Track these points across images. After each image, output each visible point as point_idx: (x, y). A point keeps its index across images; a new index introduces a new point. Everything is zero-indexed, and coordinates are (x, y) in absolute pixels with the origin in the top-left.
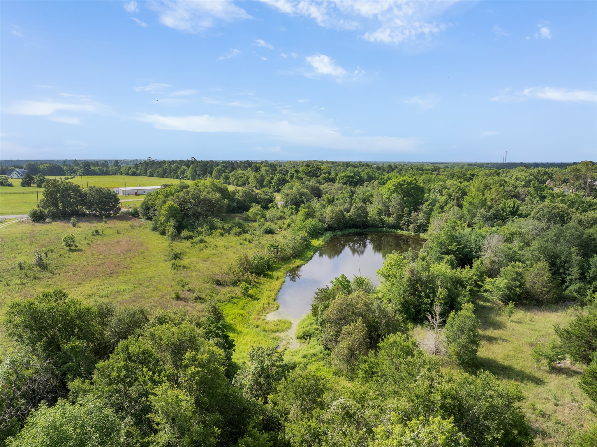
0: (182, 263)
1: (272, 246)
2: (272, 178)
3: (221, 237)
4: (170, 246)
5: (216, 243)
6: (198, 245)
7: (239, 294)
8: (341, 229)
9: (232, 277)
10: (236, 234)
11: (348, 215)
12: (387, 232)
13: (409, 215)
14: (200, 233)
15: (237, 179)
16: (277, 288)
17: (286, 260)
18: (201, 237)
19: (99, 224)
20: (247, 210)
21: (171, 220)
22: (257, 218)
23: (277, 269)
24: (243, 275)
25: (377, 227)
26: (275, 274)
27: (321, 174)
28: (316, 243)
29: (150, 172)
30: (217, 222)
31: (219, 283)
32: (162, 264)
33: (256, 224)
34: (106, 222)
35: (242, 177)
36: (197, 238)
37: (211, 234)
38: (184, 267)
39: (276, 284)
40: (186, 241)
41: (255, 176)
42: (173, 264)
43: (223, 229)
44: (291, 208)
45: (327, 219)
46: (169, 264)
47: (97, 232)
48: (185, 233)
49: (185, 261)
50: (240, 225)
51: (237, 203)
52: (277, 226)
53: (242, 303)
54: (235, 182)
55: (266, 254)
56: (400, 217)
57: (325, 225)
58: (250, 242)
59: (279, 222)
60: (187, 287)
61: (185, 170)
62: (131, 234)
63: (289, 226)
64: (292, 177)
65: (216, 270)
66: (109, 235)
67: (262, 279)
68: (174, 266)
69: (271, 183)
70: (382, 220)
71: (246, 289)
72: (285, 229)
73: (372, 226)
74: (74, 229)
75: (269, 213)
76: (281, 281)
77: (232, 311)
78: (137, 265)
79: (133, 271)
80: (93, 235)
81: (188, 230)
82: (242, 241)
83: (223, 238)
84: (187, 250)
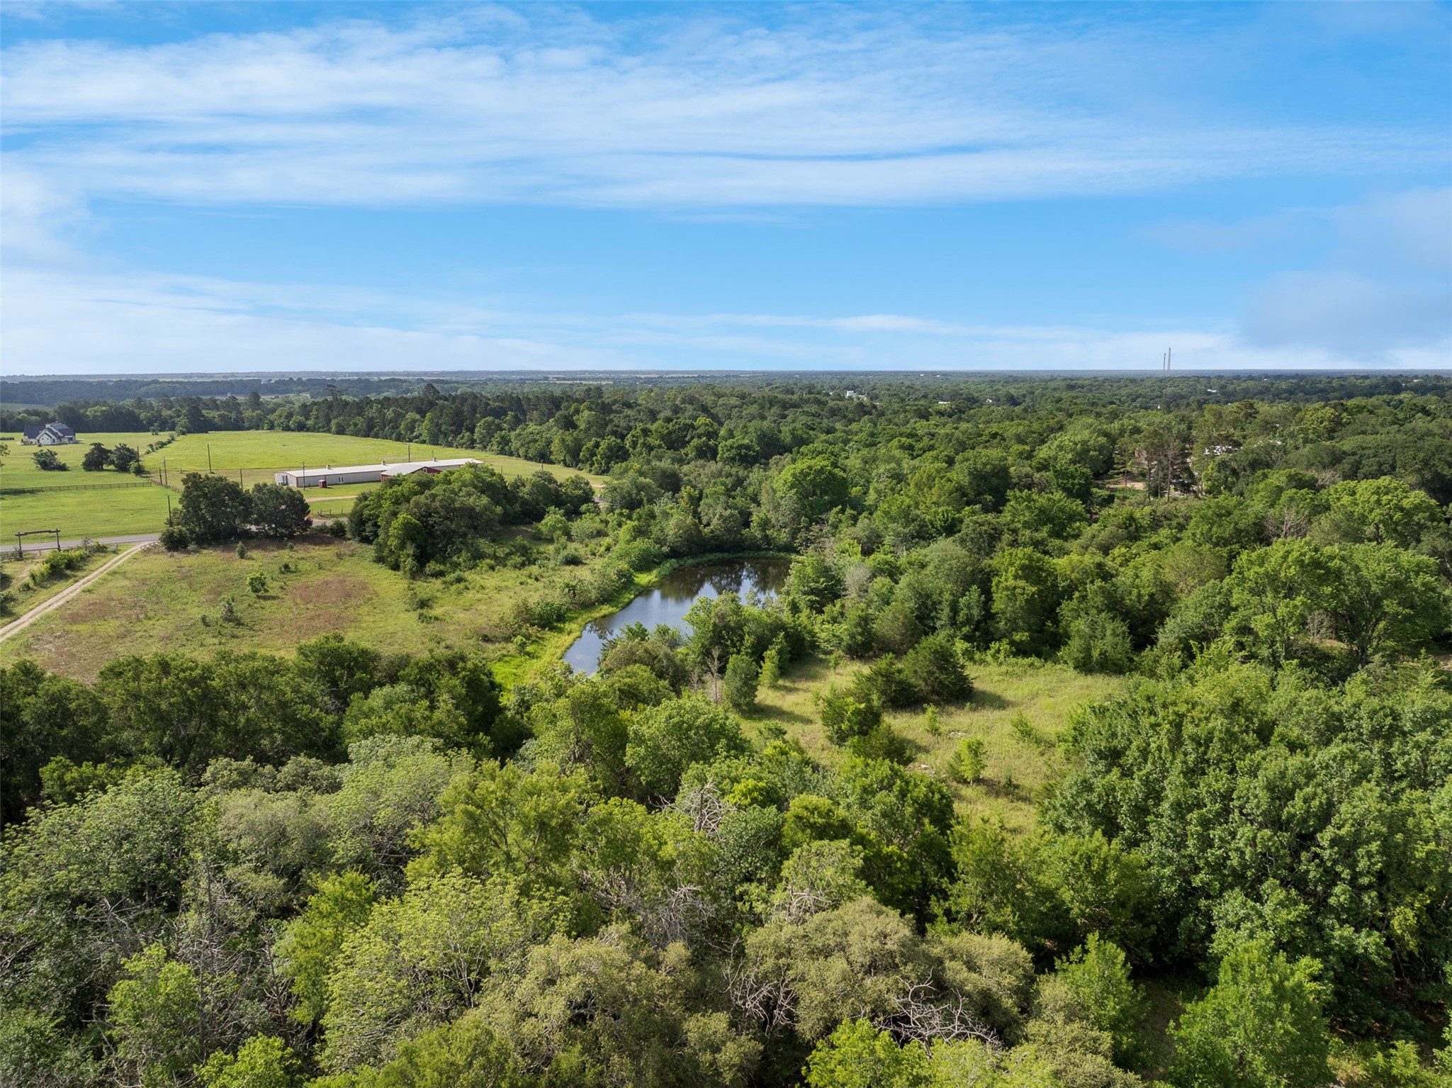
0: (433, 613)
1: (567, 586)
2: (597, 445)
3: (490, 572)
4: (409, 589)
5: (482, 583)
6: (455, 587)
7: (512, 652)
8: (694, 555)
9: (504, 630)
10: (515, 567)
11: (707, 530)
12: (773, 558)
13: (808, 529)
14: (456, 566)
15: (526, 444)
16: (567, 644)
17: (588, 606)
18: (458, 572)
19: (282, 552)
20: (540, 518)
21: (408, 545)
22: (555, 537)
23: (572, 620)
24: (520, 627)
25: (759, 548)
26: (567, 626)
27: (692, 438)
28: (643, 579)
29: (338, 425)
30: (484, 545)
31: (486, 639)
32: (403, 615)
33: (551, 548)
34: (292, 548)
35: (535, 441)
36: (453, 575)
37: (473, 567)
38: (436, 619)
39: (566, 639)
40: (434, 580)
41: (563, 441)
42: (421, 615)
43: (495, 557)
44: (621, 514)
45: (671, 538)
46: (415, 615)
47: (286, 567)
48: (432, 566)
49: (437, 611)
50: (524, 551)
51: (521, 506)
52: (588, 549)
53: (517, 661)
54: (521, 452)
55: (557, 598)
56: (794, 534)
57: (665, 549)
58: (537, 579)
59: (593, 544)
60: (443, 644)
61: (414, 421)
62: (341, 569)
63: (608, 549)
64: (634, 444)
65: (482, 621)
66: (307, 573)
67: (548, 634)
68: (422, 618)
69: (594, 454)
70: (766, 536)
71: (523, 645)
72: (601, 556)
73: (749, 548)
74: (245, 562)
75: (577, 526)
76: (573, 636)
77: (503, 670)
78: (367, 618)
79: (364, 625)
80: (282, 573)
81: (437, 562)
82: (524, 579)
83: (494, 574)
84: (438, 594)
